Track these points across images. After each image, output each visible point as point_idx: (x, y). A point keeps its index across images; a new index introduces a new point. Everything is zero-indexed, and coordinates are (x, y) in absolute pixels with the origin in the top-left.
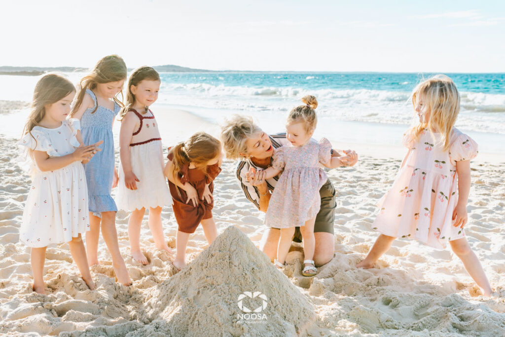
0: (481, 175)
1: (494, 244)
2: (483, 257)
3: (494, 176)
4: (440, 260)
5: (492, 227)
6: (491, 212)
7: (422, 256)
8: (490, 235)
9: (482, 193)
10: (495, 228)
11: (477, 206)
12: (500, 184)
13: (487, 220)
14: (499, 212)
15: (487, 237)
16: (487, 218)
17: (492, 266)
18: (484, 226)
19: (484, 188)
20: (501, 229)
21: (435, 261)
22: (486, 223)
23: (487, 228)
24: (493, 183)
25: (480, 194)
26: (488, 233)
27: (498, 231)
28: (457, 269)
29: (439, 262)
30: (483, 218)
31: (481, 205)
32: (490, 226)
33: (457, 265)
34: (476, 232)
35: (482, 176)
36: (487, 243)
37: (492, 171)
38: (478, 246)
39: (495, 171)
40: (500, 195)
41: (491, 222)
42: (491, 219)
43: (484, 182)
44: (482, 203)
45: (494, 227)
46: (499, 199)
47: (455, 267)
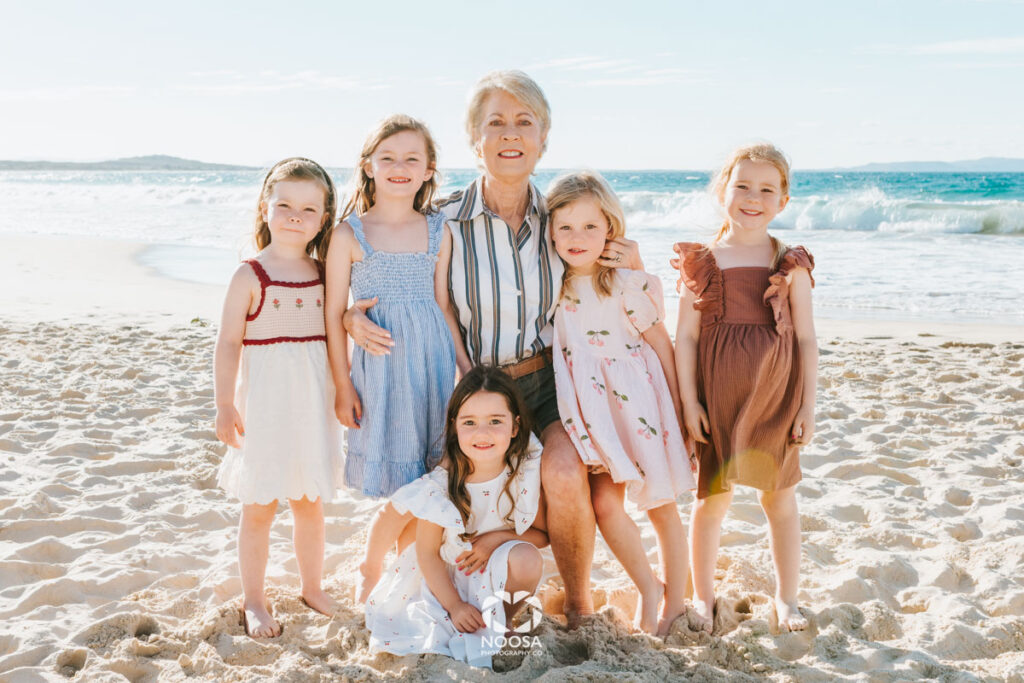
0: (846, 361)
1: (930, 489)
2: (923, 514)
3: (866, 362)
4: (852, 523)
5: (911, 458)
6: (898, 429)
7: (818, 517)
8: (915, 472)
9: (865, 395)
10: (917, 459)
11: (869, 419)
12: (886, 378)
13: (898, 444)
14: (910, 428)
15: (913, 476)
16: (898, 441)
17: (946, 529)
18: (898, 456)
19: (862, 387)
20: (930, 460)
21: (845, 525)
22: (900, 451)
23: (904, 460)
24: (875, 376)
25: (864, 398)
26: (910, 469)
27: (923, 464)
28: (887, 538)
29: (851, 528)
30: (890, 441)
31: (874, 417)
32: (906, 456)
33: (887, 532)
34: (891, 468)
35: (848, 363)
36: (917, 486)
37: (859, 354)
38: (904, 493)
39: (864, 353)
40: (897, 397)
41: (906, 449)
42: (904, 443)
43: (858, 375)
44: (876, 413)
45: (914, 457)
46: (899, 405)
47: (884, 535)
